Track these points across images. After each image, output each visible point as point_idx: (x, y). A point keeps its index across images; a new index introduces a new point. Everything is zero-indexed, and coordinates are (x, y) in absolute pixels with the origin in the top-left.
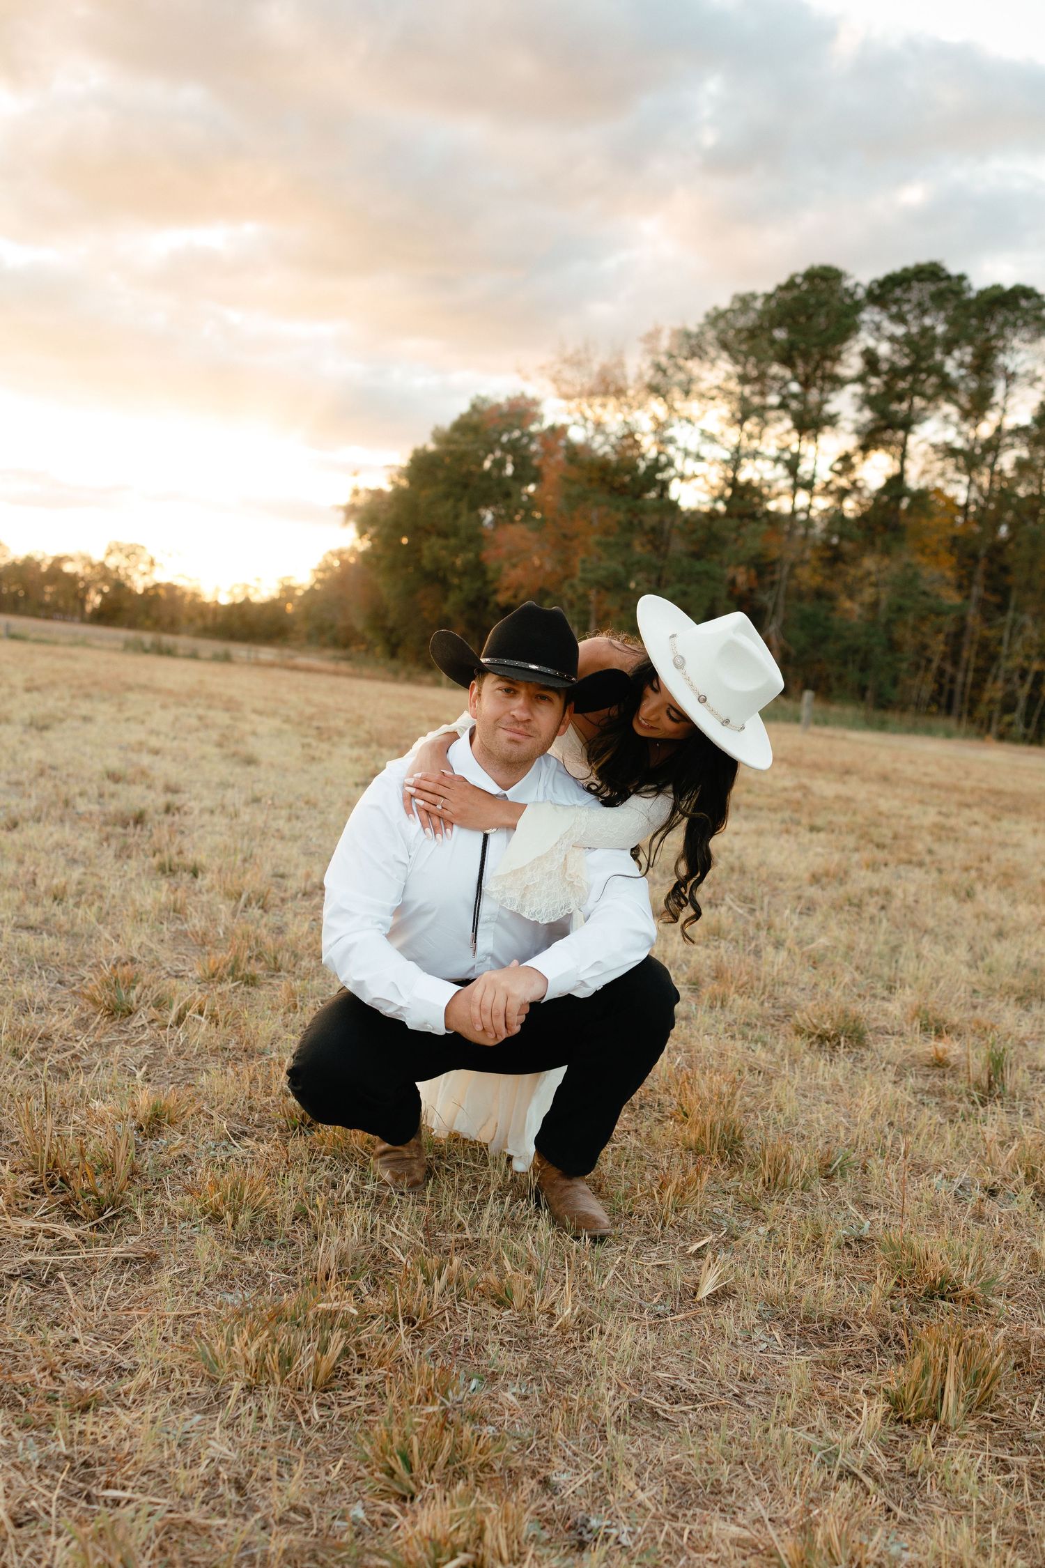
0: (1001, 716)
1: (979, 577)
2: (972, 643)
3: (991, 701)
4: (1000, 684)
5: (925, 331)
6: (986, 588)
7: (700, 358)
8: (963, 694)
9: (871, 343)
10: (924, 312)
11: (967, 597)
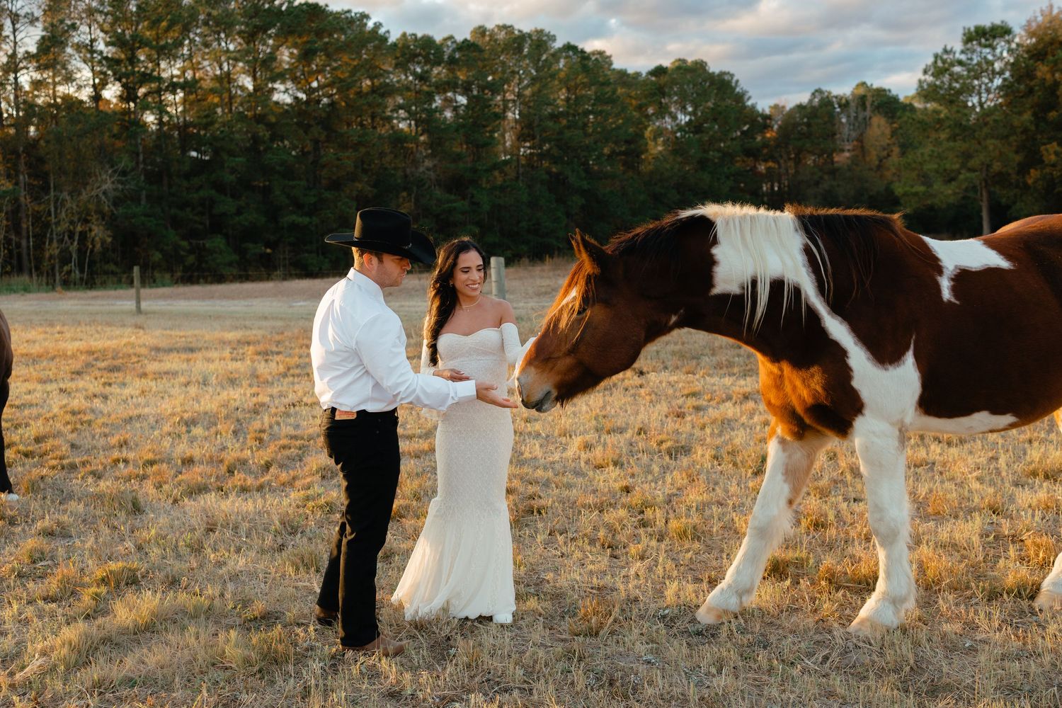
0: (61, 267)
1: (22, 167)
2: (27, 216)
3: (51, 257)
4: (55, 244)
6: (30, 176)
8: (29, 255)
11: (17, 184)
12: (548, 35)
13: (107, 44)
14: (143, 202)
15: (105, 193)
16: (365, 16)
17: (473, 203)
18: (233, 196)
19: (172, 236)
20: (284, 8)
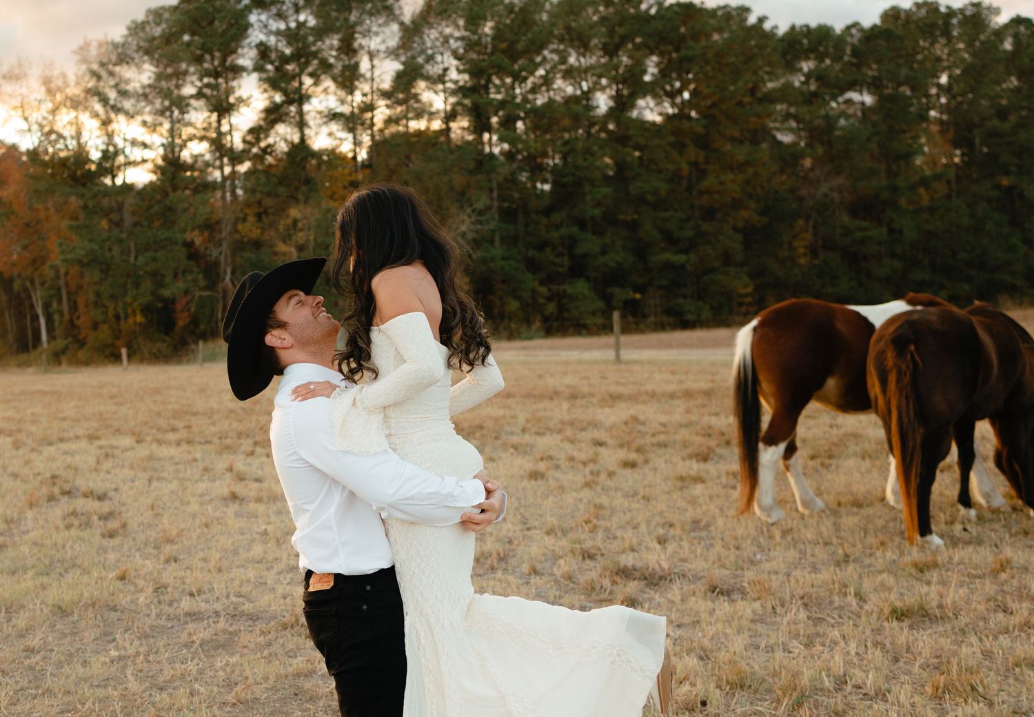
5: (301, 25)
7: (128, 63)
9: (262, 37)
10: (297, 10)
12: (989, 8)
13: (459, 71)
14: (497, 244)
15: (463, 235)
16: (745, 10)
17: (891, 231)
18: (594, 233)
19: (531, 281)
20: (653, 11)
